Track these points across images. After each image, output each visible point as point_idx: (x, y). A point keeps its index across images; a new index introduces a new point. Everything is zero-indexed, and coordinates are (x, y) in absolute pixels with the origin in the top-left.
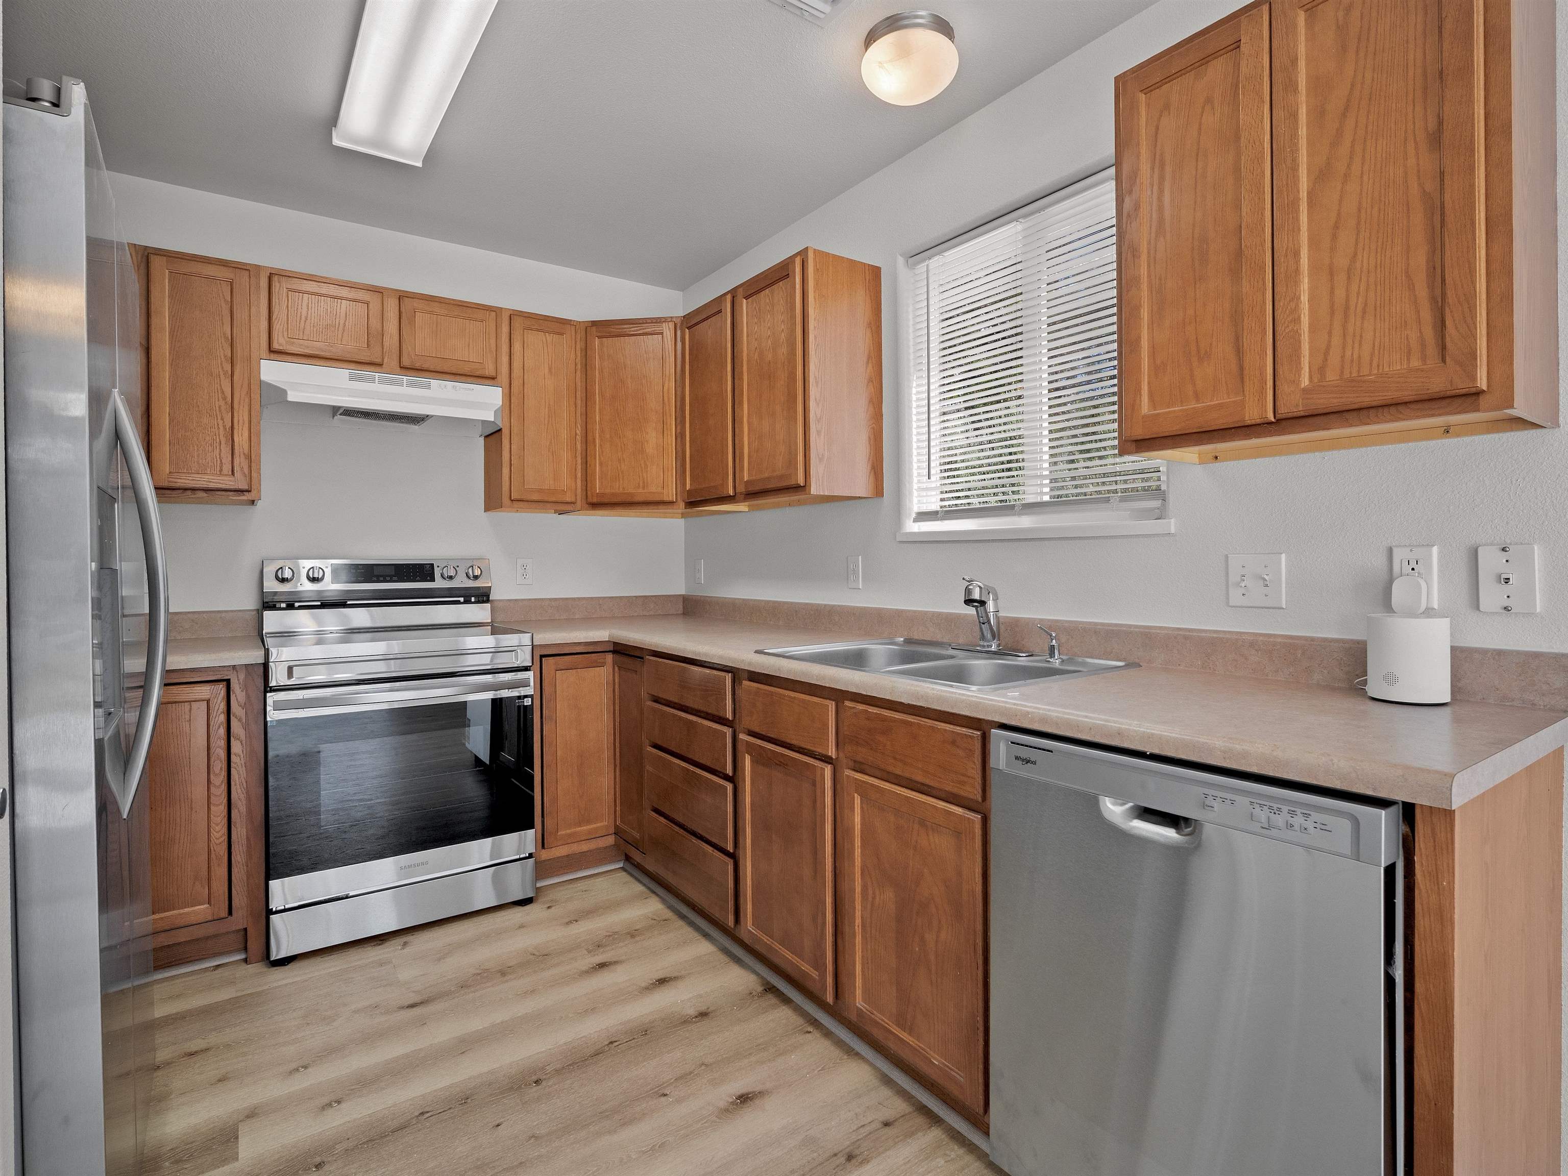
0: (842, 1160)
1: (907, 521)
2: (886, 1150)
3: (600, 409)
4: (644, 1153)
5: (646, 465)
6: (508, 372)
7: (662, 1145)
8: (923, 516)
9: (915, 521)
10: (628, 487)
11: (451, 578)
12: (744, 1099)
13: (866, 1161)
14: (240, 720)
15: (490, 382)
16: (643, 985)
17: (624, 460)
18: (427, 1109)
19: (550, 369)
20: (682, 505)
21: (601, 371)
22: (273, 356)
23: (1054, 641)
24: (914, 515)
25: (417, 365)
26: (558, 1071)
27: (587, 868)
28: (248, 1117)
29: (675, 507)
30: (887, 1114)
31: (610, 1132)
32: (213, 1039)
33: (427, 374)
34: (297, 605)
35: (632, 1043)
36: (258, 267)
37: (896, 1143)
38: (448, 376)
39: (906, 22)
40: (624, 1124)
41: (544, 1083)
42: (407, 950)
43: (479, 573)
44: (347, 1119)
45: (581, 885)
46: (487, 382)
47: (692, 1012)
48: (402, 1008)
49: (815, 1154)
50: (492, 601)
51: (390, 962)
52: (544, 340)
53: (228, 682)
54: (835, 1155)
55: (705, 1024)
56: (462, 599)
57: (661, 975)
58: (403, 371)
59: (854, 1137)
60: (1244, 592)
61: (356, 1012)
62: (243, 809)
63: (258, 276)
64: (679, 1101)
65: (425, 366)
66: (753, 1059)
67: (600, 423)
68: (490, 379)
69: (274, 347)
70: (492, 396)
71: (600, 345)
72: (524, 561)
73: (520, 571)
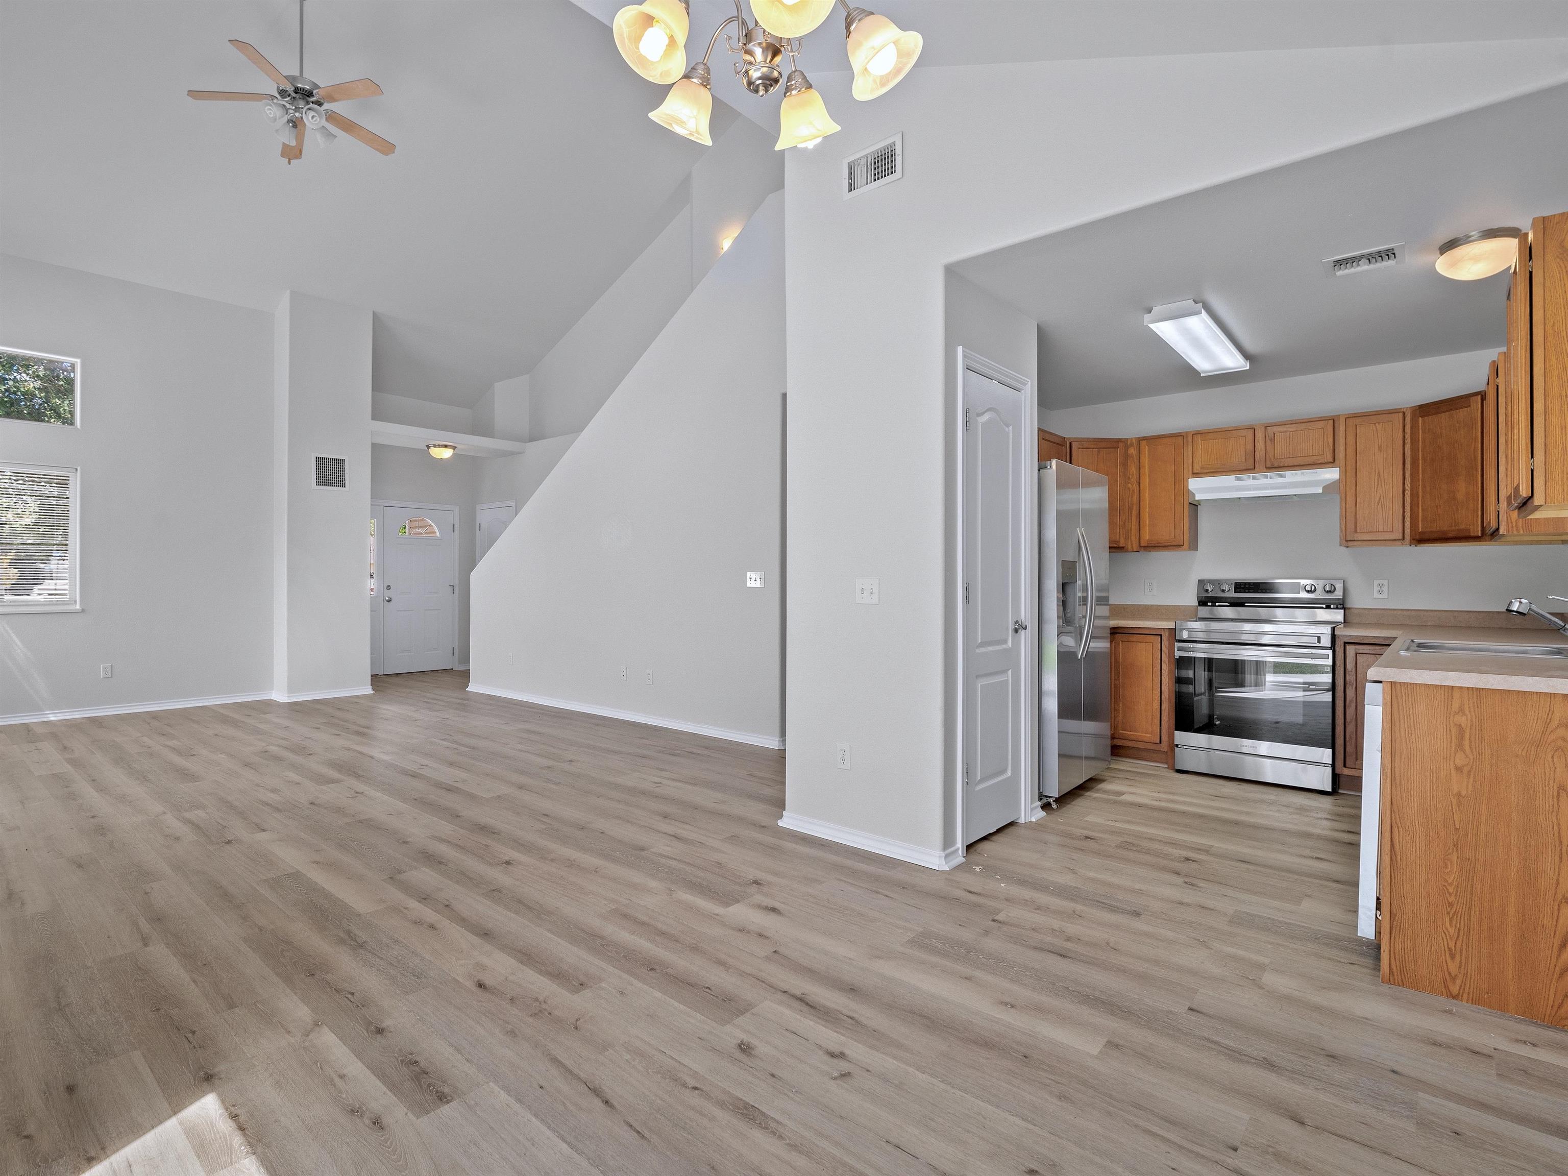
3: (1423, 471)
5: (1457, 509)
6: (1343, 456)
10: (1443, 526)
11: (1311, 592)
14: (1166, 654)
15: (1331, 465)
17: (1440, 506)
21: (1424, 442)
22: (1195, 476)
25: (1276, 465)
38: (1298, 468)
43: (1333, 589)
46: (1327, 465)
50: (1349, 608)
52: (1375, 429)
53: (1161, 635)
56: (1324, 606)
58: (1268, 470)
63: (1187, 437)
67: (1423, 480)
68: (1332, 463)
69: (1195, 471)
70: (1332, 474)
71: (1424, 422)
72: (1381, 582)
73: (1376, 588)
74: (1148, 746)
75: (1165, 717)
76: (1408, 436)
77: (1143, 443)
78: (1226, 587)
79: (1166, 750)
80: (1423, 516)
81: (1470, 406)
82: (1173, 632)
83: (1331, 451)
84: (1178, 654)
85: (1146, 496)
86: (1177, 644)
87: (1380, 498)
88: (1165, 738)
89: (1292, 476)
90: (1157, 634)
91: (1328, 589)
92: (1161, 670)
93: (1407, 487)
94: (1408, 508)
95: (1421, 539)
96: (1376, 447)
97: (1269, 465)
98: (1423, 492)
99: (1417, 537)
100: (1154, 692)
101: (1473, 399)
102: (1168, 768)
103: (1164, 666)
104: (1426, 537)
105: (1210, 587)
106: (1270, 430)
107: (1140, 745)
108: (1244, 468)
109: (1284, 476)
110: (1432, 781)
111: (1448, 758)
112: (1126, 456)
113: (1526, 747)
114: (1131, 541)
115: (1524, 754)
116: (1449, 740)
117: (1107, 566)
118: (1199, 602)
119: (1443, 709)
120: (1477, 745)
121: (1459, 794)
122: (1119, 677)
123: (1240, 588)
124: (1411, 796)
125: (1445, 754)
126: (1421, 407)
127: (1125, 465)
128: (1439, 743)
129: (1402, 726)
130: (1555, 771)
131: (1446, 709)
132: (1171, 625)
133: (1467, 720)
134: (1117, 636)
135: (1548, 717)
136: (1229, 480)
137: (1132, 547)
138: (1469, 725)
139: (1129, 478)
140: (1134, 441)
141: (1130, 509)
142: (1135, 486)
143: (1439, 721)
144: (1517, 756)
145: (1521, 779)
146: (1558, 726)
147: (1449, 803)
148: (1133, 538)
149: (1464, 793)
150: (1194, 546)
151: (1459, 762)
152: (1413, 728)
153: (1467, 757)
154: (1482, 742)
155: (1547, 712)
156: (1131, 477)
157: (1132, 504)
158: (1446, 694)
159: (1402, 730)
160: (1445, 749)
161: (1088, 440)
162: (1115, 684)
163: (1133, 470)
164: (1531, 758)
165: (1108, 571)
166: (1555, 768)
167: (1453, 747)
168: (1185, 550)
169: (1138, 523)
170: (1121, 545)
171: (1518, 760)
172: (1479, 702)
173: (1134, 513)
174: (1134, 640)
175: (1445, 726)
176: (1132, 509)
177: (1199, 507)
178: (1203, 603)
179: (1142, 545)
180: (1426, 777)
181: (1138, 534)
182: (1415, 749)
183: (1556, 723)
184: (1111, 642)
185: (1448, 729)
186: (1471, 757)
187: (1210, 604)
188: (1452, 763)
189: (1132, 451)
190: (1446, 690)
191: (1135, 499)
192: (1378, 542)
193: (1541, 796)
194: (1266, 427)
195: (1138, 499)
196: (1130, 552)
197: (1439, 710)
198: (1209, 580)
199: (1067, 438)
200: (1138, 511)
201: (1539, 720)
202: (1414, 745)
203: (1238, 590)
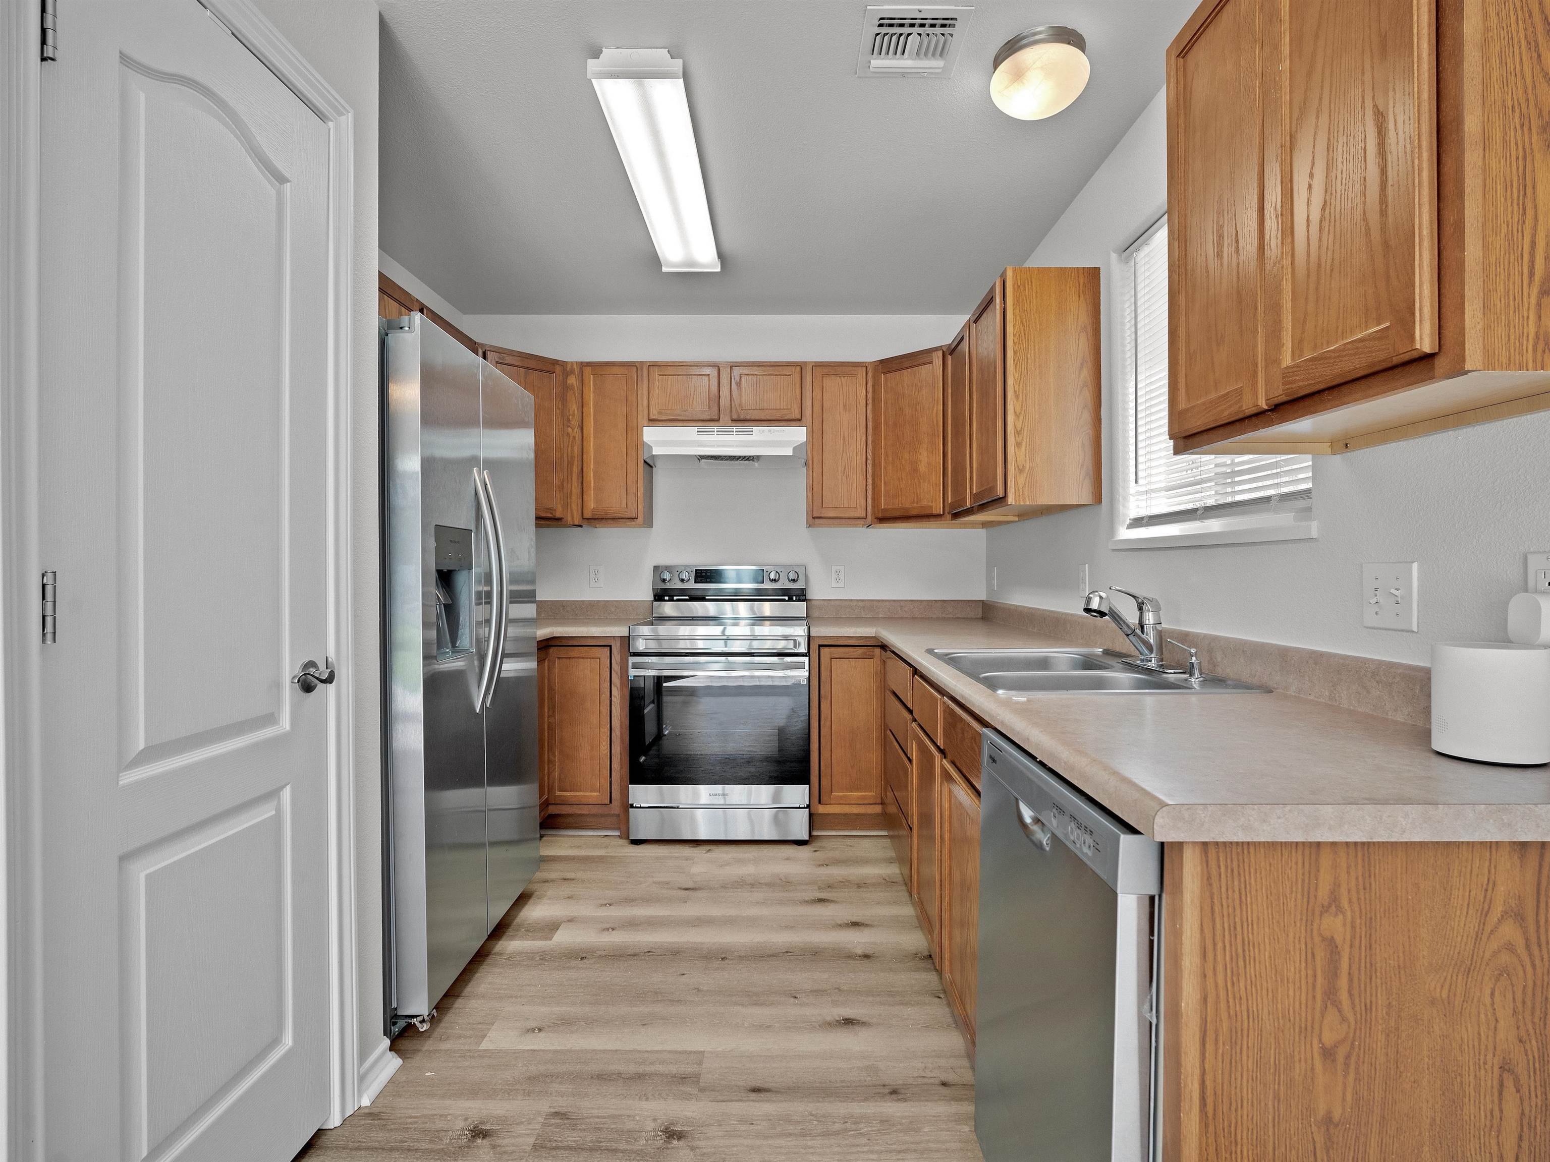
0: (887, 1091)
1: (1121, 528)
2: (927, 1101)
3: (885, 437)
4: (754, 1025)
5: (919, 482)
6: (811, 413)
7: (768, 1027)
8: (1138, 522)
9: (1130, 526)
10: (905, 502)
11: (775, 580)
12: (848, 1022)
13: (905, 1100)
14: (617, 673)
15: (798, 423)
16: (839, 922)
17: (902, 479)
18: (653, 950)
19: (845, 406)
20: (949, 516)
21: (886, 403)
22: (651, 423)
23: (1194, 658)
24: (1128, 522)
25: (742, 417)
26: (740, 957)
27: (861, 829)
28: (569, 921)
29: (943, 519)
30: (950, 1077)
31: (742, 1005)
32: (580, 875)
33: (750, 422)
34: (675, 598)
35: (800, 958)
36: (642, 362)
37: (940, 1100)
38: (765, 423)
39: (1025, 42)
40: (756, 1004)
41: (727, 961)
42: (708, 855)
43: (796, 577)
44: (611, 940)
45: (849, 841)
46: (794, 423)
47: (859, 951)
48: (680, 888)
49: (869, 1078)
50: (810, 600)
51: (693, 860)
52: (839, 383)
53: (610, 646)
54: (884, 1086)
55: (865, 963)
56: (786, 598)
57: (854, 919)
58: (734, 424)
59: (910, 1081)
60: (1377, 610)
61: (654, 883)
62: (618, 733)
63: (642, 369)
64: (802, 1005)
65: (748, 417)
66: (878, 999)
67: (885, 448)
68: (797, 421)
69: (652, 417)
70: (798, 434)
71: (886, 380)
72: (838, 568)
73: (834, 576)
74: (594, 810)
75: (616, 765)
76: (870, 395)
77: (587, 371)
78: (685, 576)
79: (617, 812)
80: (885, 490)
81: (931, 363)
82: (626, 641)
83: (799, 405)
84: (632, 673)
85: (591, 446)
86: (632, 660)
87: (845, 468)
88: (616, 795)
89: (760, 433)
90: (605, 644)
91: (792, 577)
92: (611, 696)
93: (869, 456)
94: (870, 481)
95: (884, 518)
96: (842, 406)
97: (735, 417)
98: (886, 462)
99: (880, 515)
100: (602, 730)
101: (934, 354)
102: (620, 837)
103: (615, 692)
104: (888, 515)
105: (667, 576)
106: (737, 371)
107: (585, 810)
108: (708, 418)
109: (750, 432)
110: (1277, 1097)
111: (1309, 1028)
112: (565, 387)
113: (1449, 977)
114: (572, 510)
115: (1444, 996)
116: (1310, 980)
117: (533, 543)
118: (655, 596)
119: (1299, 901)
120: (1363, 986)
121: (1328, 1120)
122: (554, 712)
123: (702, 577)
124: (1236, 1144)
125: (1303, 1020)
126: (882, 361)
127: (563, 399)
128: (1291, 992)
129: (1219, 957)
130: (1495, 1028)
131: (1305, 900)
132: (622, 631)
133: (1344, 925)
134: (552, 650)
135: (1485, 897)
136: (690, 433)
137: (573, 519)
138: (1348, 937)
139: (569, 420)
140: (575, 366)
141: (570, 464)
142: (576, 432)
143: (1291, 935)
144: (1433, 1002)
145: (1438, 1059)
146: (1502, 916)
147: (1311, 1147)
148: (574, 507)
149: (1337, 1114)
150: (649, 522)
151: (1329, 1038)
152: (1241, 963)
153: (1344, 1019)
154: (1371, 979)
155: (1485, 886)
156: (571, 417)
157: (573, 457)
158: (1307, 865)
159: (1220, 968)
160: (1303, 1006)
161: (511, 353)
162: (549, 724)
163: (574, 408)
164: (1457, 1003)
165: (533, 551)
166: (1497, 1021)
167: (1319, 997)
168: (640, 526)
169: (580, 484)
170: (558, 515)
171: (1435, 1011)
172: (1367, 875)
173: (576, 469)
174: (575, 655)
175: (1303, 946)
176: (573, 465)
177: (654, 469)
178: (660, 595)
179: (586, 516)
180: (1265, 1085)
181: (580, 501)
182: (1245, 1017)
183: (1500, 909)
184: (540, 661)
185: (1309, 951)
186: (1352, 1020)
187: (667, 598)
188: (1315, 1042)
189: (572, 380)
190: (1307, 852)
191: (576, 450)
192: (844, 521)
193: (1473, 1093)
194: (731, 367)
195: (580, 450)
196: (570, 526)
197: (1293, 903)
198: (666, 567)
199: (479, 344)
200: (580, 468)
201: (1471, 907)
202: (1244, 1008)
203: (699, 579)
